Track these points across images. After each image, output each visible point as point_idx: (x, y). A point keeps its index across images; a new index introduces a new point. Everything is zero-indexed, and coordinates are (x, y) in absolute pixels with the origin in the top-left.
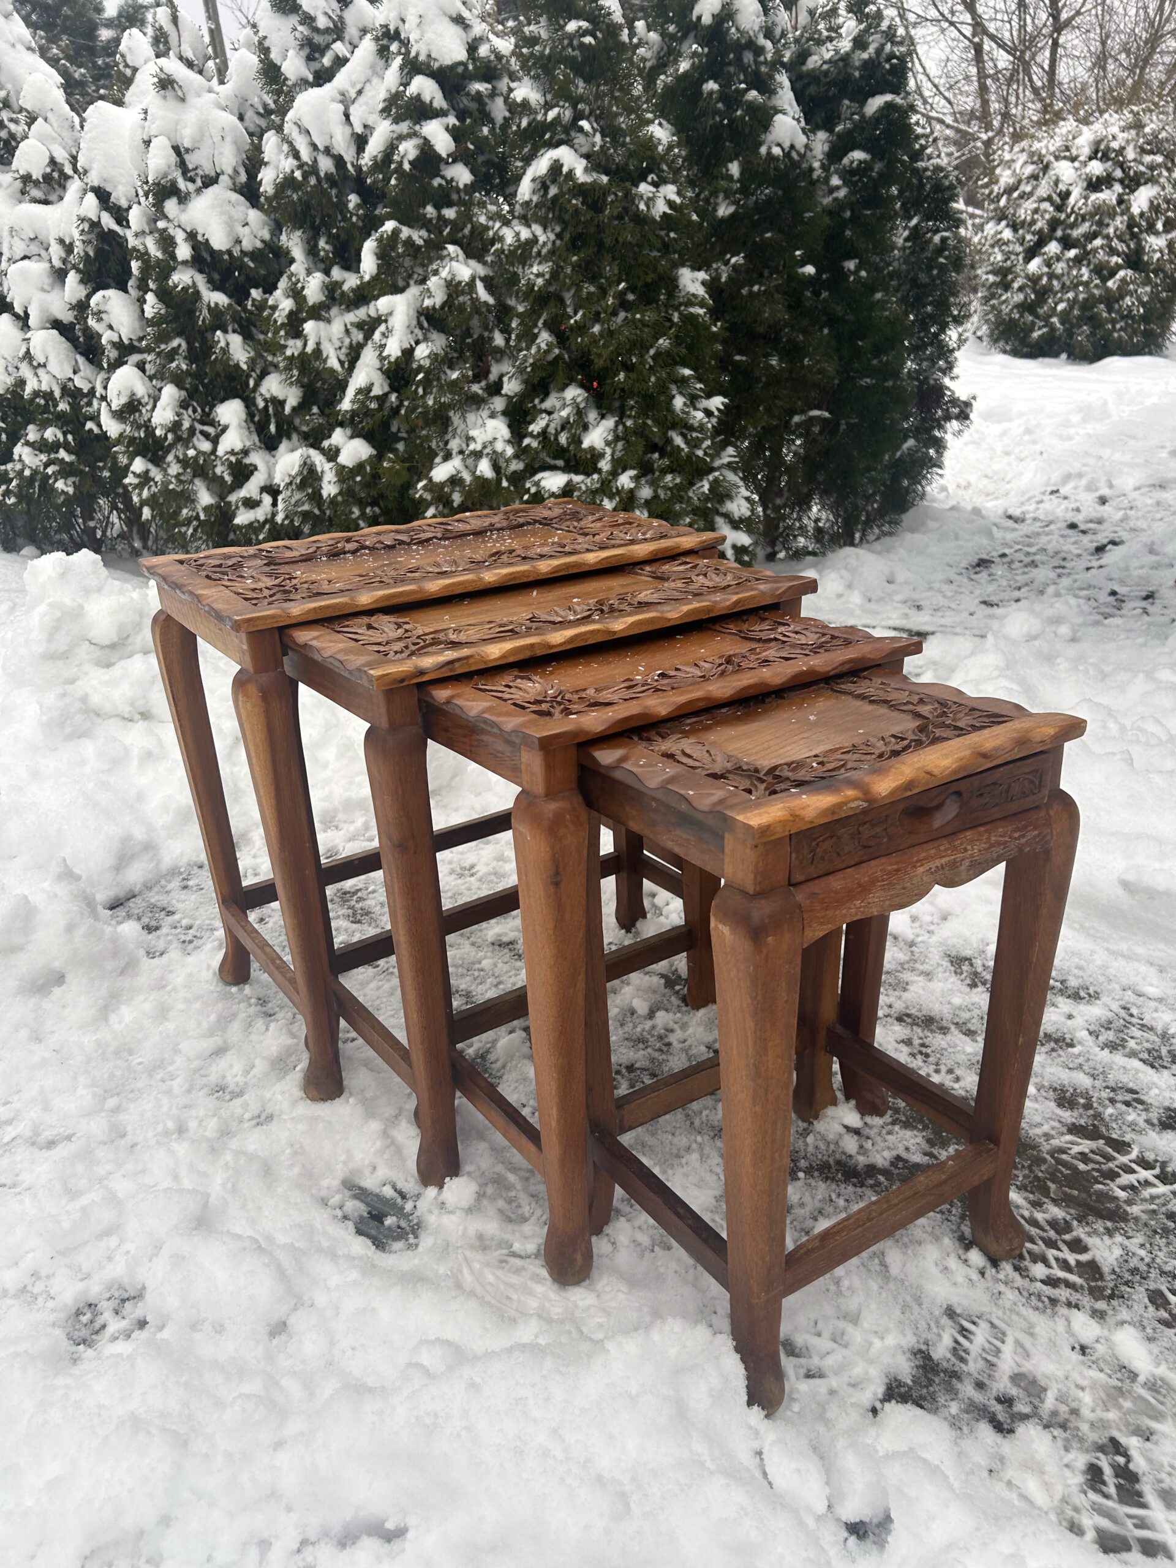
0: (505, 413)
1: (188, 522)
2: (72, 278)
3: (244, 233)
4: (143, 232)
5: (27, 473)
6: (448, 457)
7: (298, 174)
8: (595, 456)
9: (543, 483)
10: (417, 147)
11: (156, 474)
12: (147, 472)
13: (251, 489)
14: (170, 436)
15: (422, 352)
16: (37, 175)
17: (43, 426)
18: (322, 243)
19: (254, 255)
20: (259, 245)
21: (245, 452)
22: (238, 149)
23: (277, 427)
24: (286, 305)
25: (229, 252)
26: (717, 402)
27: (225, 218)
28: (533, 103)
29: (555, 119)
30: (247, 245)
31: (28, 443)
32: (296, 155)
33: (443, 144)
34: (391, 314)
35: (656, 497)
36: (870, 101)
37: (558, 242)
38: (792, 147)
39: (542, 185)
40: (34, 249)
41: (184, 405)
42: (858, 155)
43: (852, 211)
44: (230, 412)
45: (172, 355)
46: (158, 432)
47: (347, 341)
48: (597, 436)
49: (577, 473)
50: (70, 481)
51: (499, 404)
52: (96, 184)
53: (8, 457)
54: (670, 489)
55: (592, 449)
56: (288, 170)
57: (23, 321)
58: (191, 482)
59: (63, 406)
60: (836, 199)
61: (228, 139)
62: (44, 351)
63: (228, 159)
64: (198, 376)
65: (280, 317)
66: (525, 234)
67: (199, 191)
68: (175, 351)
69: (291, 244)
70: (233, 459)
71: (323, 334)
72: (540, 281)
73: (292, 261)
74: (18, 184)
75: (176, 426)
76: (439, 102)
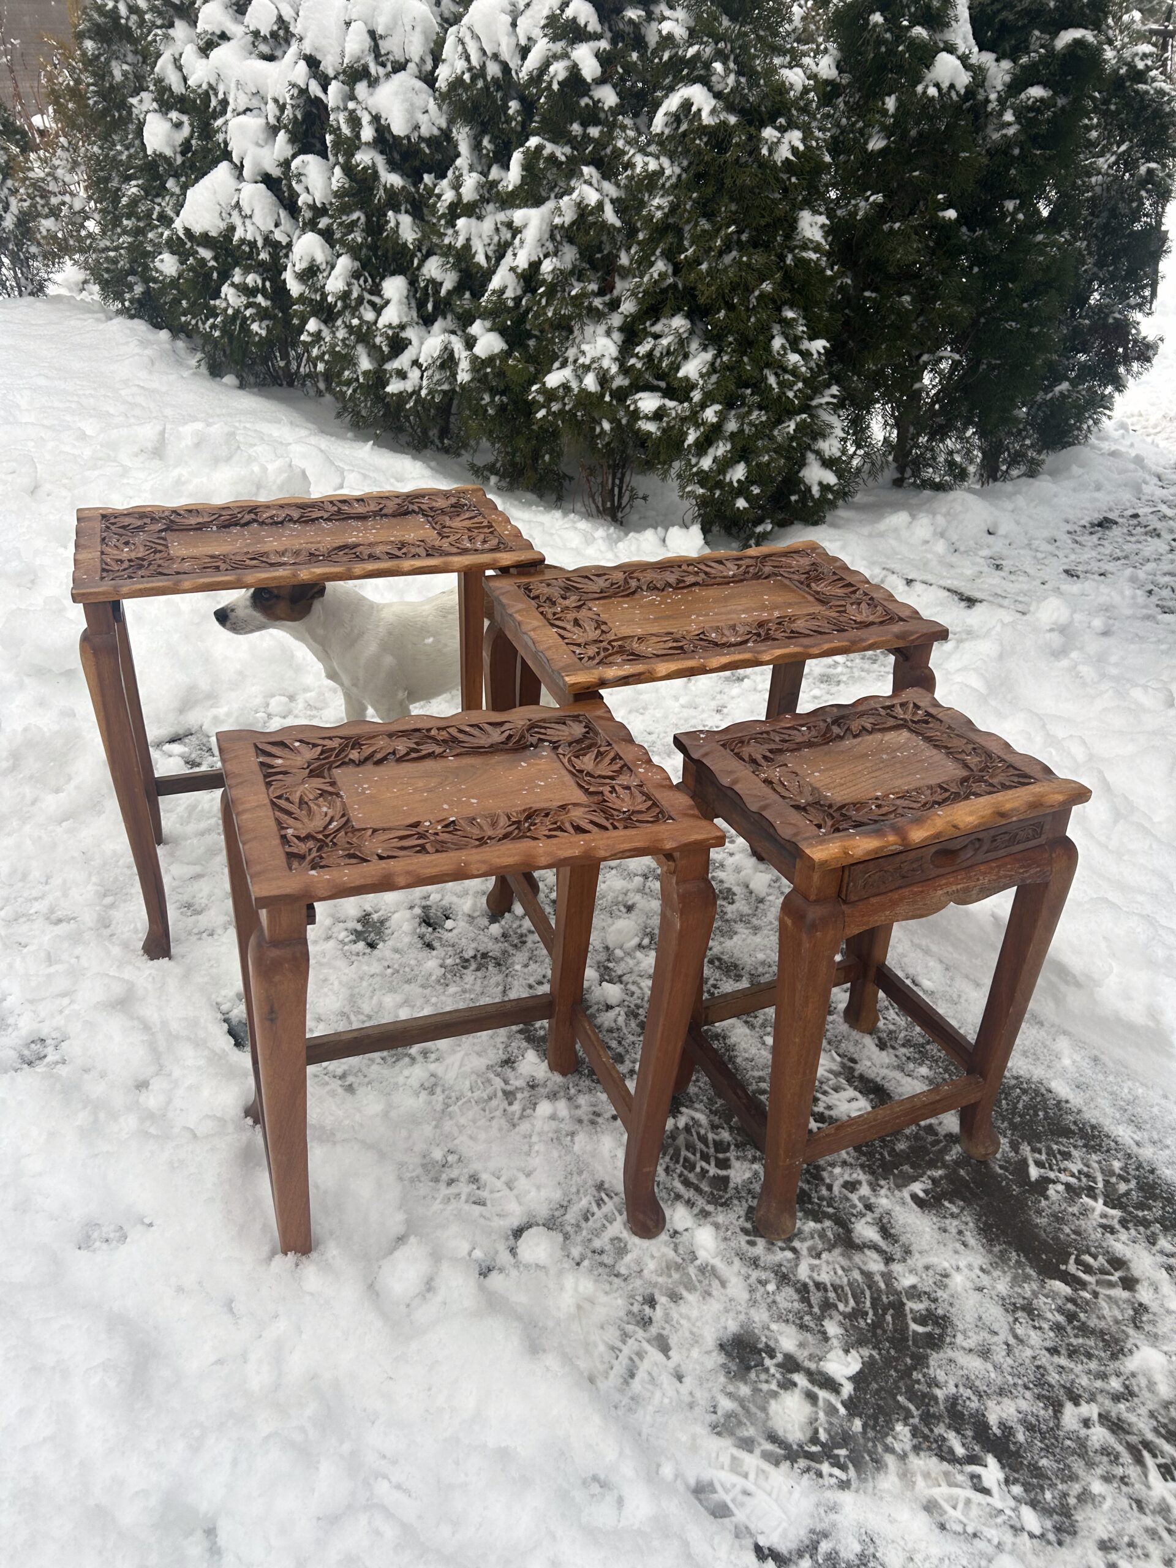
0: (621, 329)
1: (348, 383)
2: (282, 136)
3: (423, 119)
4: (338, 108)
5: (230, 311)
6: (564, 365)
7: (467, 77)
8: (689, 386)
9: (640, 404)
10: (567, 68)
11: (326, 334)
12: (320, 331)
13: (403, 361)
14: (339, 304)
15: (547, 266)
16: (265, 31)
17: (247, 271)
18: (486, 142)
19: (431, 141)
20: (436, 132)
21: (402, 327)
22: (427, 38)
23: (434, 307)
24: (449, 196)
25: (408, 137)
26: (819, 345)
27: (406, 105)
28: (677, 36)
29: (693, 56)
30: (425, 131)
31: (233, 285)
32: (468, 59)
33: (590, 68)
34: (525, 226)
35: (741, 431)
36: (1062, 33)
37: (684, 176)
38: (952, 86)
39: (676, 118)
40: (255, 103)
41: (356, 275)
42: (1036, 92)
43: (1022, 149)
44: (394, 287)
45: (351, 227)
46: (330, 299)
47: (496, 239)
48: (692, 369)
49: (671, 399)
50: (264, 324)
51: (616, 320)
52: (308, 52)
53: (217, 295)
54: (755, 426)
55: (687, 379)
56: (459, 71)
57: (239, 169)
58: (354, 347)
59: (264, 256)
60: (1005, 135)
61: (418, 29)
62: (250, 203)
63: (416, 48)
64: (373, 248)
65: (442, 207)
66: (653, 165)
67: (388, 76)
68: (354, 223)
69: (460, 137)
70: (390, 332)
71: (473, 231)
72: (659, 214)
73: (458, 155)
74: (250, 38)
75: (345, 296)
76: (594, 26)
